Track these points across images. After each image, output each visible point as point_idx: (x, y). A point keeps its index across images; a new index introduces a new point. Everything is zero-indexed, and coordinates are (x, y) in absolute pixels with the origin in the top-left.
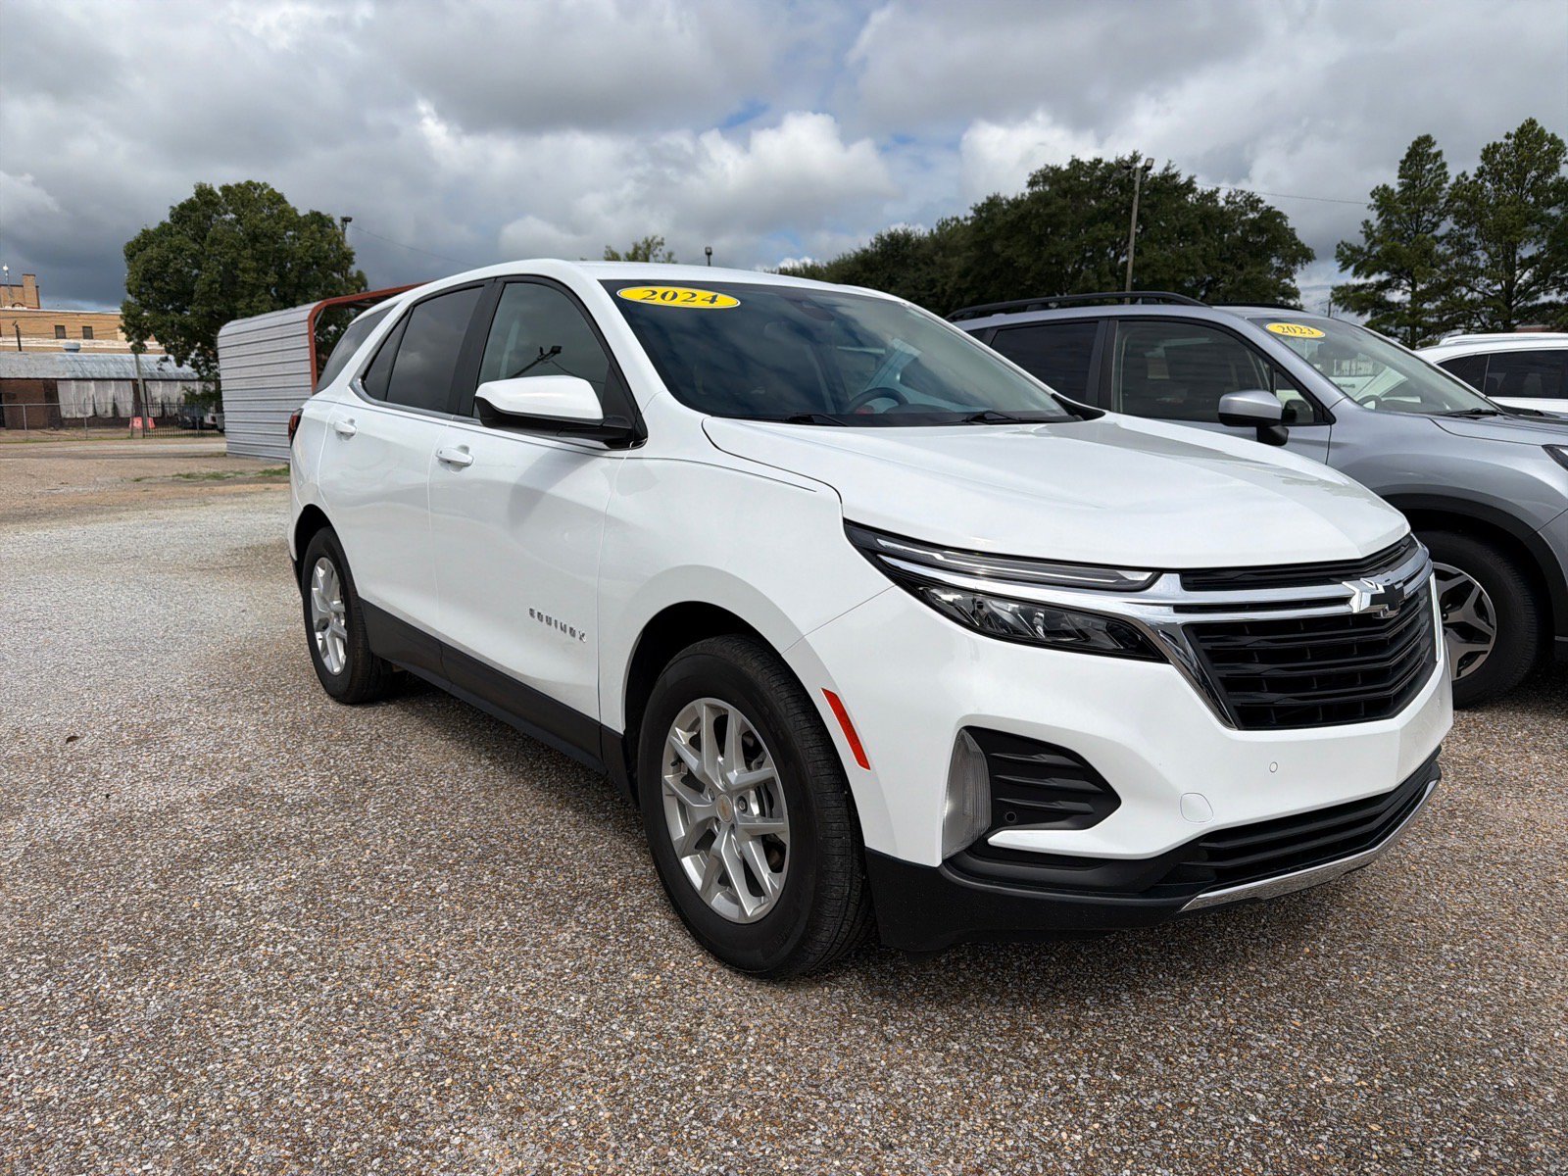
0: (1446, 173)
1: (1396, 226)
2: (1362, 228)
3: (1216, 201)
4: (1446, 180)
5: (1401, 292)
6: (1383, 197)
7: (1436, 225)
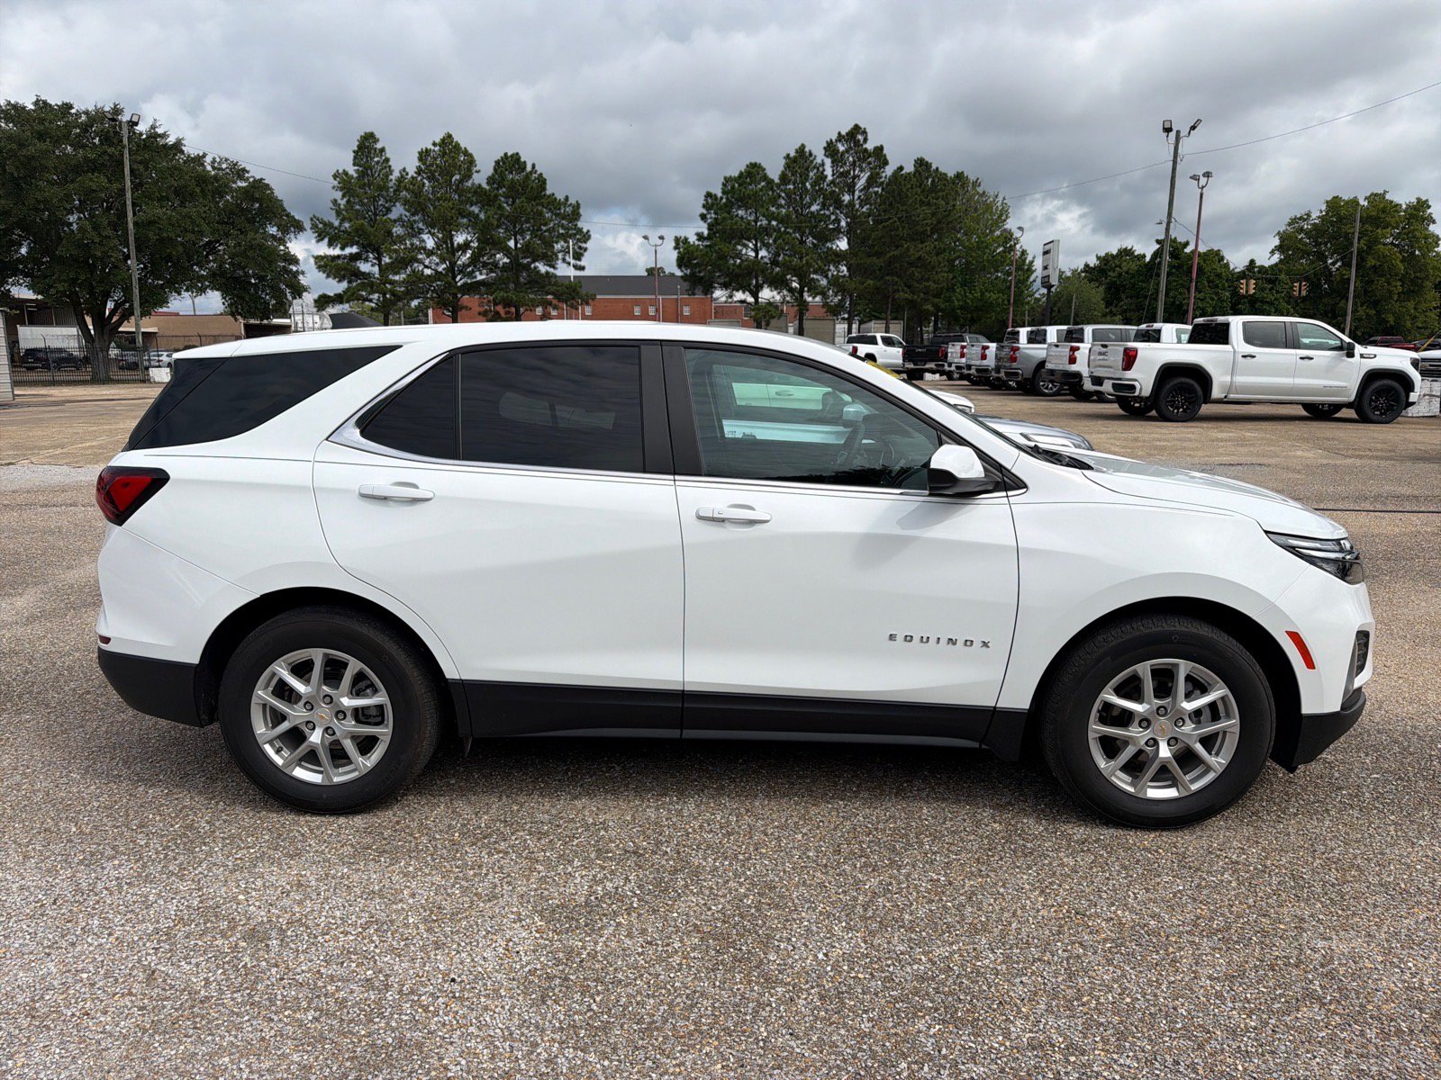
0: (390, 167)
1: (358, 207)
2: (331, 205)
3: (203, 165)
4: (391, 172)
5: (370, 264)
6: (343, 179)
7: (389, 210)
